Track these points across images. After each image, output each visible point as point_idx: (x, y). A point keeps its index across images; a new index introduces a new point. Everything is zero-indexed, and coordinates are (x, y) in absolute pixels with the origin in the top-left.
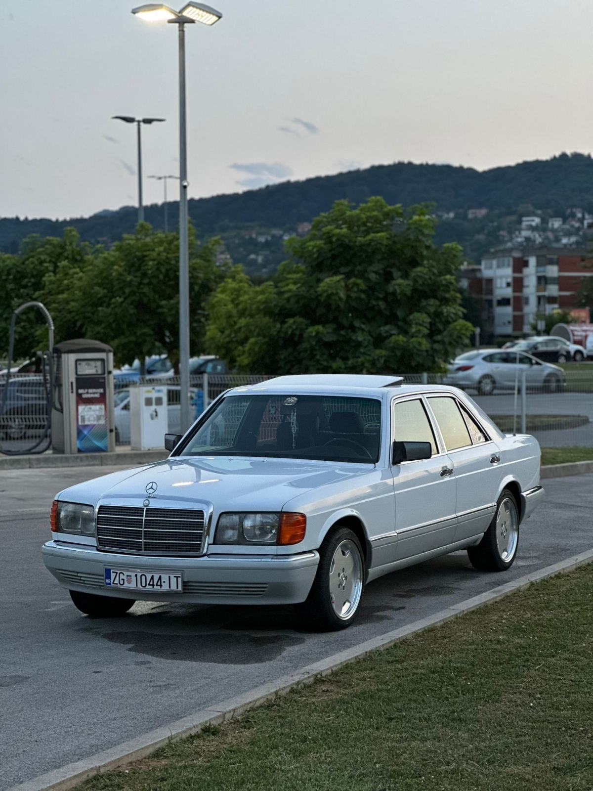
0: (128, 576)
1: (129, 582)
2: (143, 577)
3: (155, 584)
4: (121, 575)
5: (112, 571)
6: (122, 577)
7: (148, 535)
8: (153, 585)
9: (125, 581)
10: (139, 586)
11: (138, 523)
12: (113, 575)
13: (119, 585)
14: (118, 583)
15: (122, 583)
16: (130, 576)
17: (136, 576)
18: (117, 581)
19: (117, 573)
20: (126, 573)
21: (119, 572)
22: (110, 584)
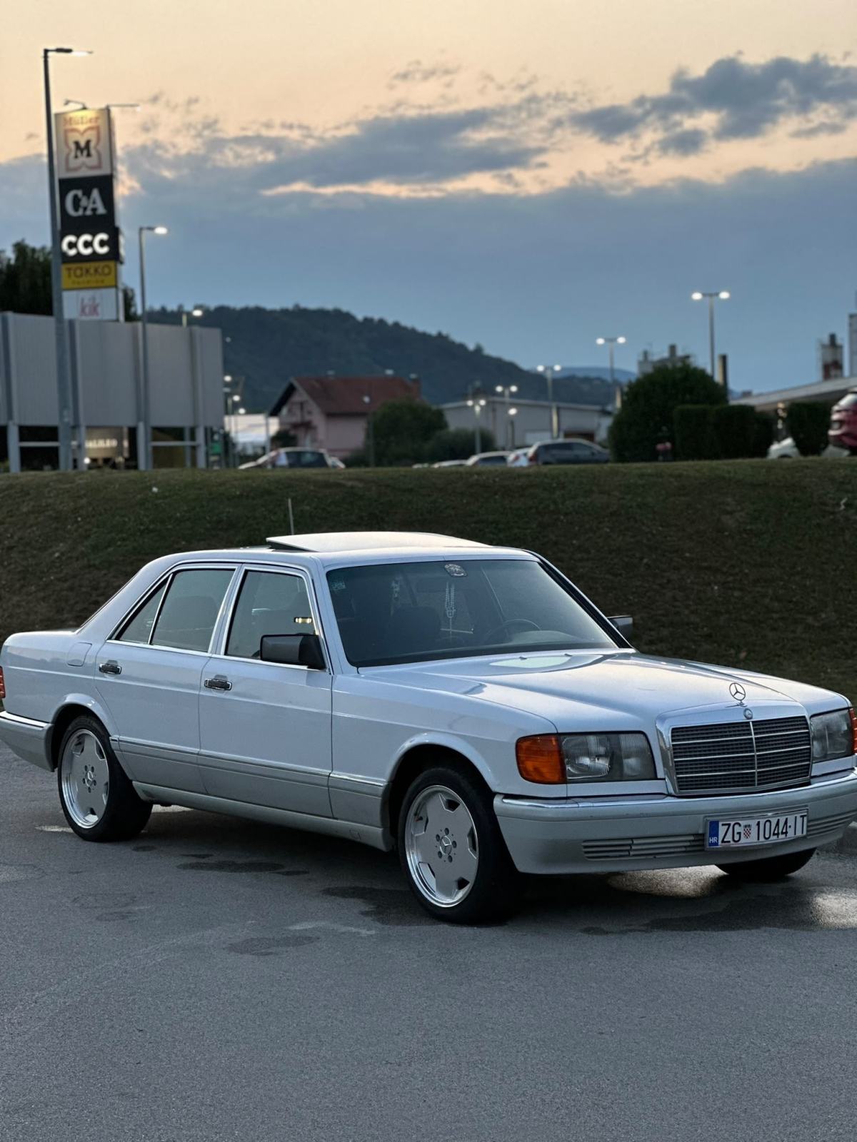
0: (746, 826)
1: (748, 835)
2: (768, 824)
3: (780, 831)
4: (736, 826)
5: (720, 824)
6: (737, 829)
7: (763, 761)
8: (778, 834)
9: (742, 835)
10: (762, 839)
11: (747, 745)
12: (722, 830)
13: (732, 842)
14: (730, 839)
15: (736, 839)
16: (749, 826)
17: (758, 824)
18: (729, 838)
19: (729, 825)
20: (743, 823)
21: (732, 823)
22: (716, 844)
